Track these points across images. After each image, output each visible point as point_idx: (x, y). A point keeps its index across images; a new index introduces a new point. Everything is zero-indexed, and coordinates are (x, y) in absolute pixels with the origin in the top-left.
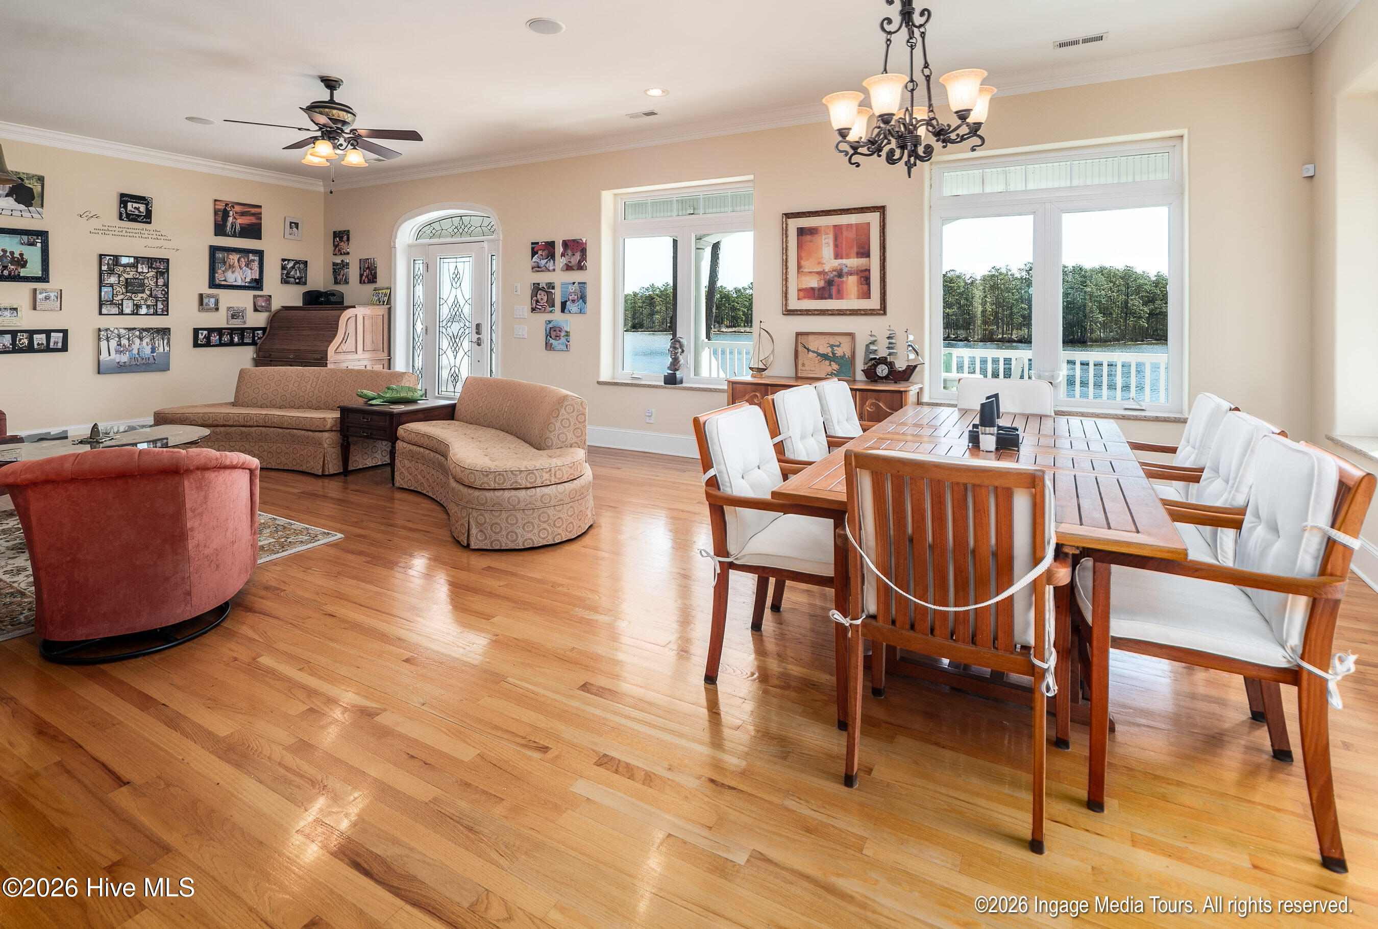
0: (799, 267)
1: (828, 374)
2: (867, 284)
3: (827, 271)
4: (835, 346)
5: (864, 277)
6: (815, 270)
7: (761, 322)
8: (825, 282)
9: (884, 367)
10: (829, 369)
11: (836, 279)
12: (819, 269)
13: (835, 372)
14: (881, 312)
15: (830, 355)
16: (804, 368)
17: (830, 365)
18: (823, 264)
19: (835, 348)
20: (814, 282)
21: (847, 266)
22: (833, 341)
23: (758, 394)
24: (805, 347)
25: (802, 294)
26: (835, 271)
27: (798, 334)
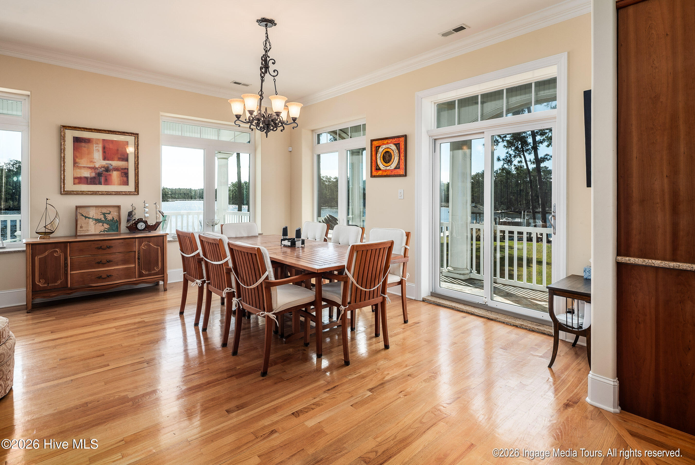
0: (75, 163)
1: (101, 231)
2: (126, 177)
3: (97, 167)
4: (107, 214)
5: (125, 173)
6: (88, 166)
7: (47, 199)
8: (96, 174)
9: (142, 224)
10: (102, 228)
11: (104, 173)
12: (92, 165)
13: (106, 230)
14: (136, 193)
15: (103, 219)
16: (82, 229)
17: (103, 225)
18: (94, 162)
19: (107, 215)
20: (87, 174)
21: (112, 165)
22: (104, 211)
23: (57, 250)
24: (83, 215)
25: (77, 181)
26: (103, 167)
27: (77, 207)
